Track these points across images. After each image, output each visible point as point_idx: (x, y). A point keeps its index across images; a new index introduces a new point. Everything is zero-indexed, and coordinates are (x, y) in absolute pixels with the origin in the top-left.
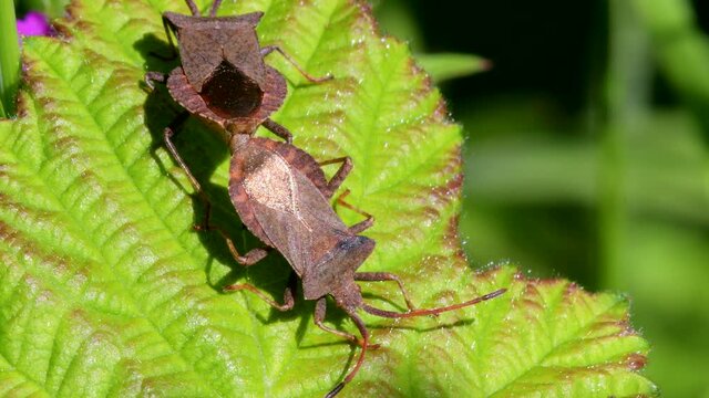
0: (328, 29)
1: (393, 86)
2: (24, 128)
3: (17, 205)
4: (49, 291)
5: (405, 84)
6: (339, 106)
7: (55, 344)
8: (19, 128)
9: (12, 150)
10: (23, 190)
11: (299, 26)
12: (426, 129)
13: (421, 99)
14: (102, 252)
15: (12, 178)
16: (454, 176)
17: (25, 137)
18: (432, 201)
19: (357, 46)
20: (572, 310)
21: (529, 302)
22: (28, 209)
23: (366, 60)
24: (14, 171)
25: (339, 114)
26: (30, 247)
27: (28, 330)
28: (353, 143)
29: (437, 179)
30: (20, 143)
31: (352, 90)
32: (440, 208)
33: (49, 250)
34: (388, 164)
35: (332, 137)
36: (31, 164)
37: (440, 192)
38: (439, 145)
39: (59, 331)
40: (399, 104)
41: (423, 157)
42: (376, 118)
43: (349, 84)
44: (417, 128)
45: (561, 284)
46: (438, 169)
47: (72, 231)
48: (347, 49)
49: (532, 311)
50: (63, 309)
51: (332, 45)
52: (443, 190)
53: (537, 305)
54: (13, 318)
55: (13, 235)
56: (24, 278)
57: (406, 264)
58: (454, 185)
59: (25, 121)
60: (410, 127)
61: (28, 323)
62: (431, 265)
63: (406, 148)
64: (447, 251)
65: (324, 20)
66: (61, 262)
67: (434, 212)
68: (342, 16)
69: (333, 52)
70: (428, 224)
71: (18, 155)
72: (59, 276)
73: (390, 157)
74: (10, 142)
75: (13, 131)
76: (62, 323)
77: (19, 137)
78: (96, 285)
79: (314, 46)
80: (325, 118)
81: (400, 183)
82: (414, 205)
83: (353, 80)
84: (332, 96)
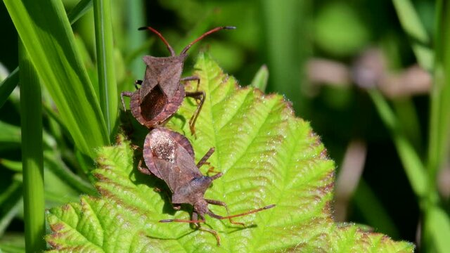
0: (271, 114)
1: (301, 141)
2: (120, 150)
3: (114, 183)
4: (129, 222)
5: (307, 141)
6: (273, 147)
7: (131, 247)
8: (117, 151)
9: (113, 160)
10: (117, 177)
11: (256, 111)
12: (316, 161)
13: (314, 147)
14: (155, 208)
15: (112, 171)
16: (330, 183)
17: (120, 154)
18: (318, 193)
19: (284, 121)
20: (385, 247)
21: (364, 241)
22: (119, 185)
23: (288, 127)
24: (114, 169)
25: (273, 151)
26: (119, 202)
27: (118, 241)
28: (281, 165)
29: (321, 184)
30: (117, 157)
31: (280, 141)
32: (322, 196)
33: (129, 204)
34: (297, 176)
35: (269, 161)
36: (122, 167)
37: (322, 189)
38: (323, 169)
39: (133, 241)
40: (303, 149)
41: (315, 174)
42: (292, 155)
43: (279, 138)
44: (312, 159)
45: (380, 236)
46: (322, 179)
47: (141, 197)
48: (279, 122)
49: (364, 245)
50: (135, 231)
51: (272, 121)
52: (324, 188)
53: (368, 243)
54: (111, 234)
55: (112, 196)
56: (117, 215)
57: (304, 220)
58: (328, 186)
59: (120, 147)
60: (308, 159)
61: (118, 237)
62: (316, 221)
63: (306, 169)
64: (325, 216)
65: (269, 110)
66: (135, 209)
67: (320, 198)
68: (277, 108)
69: (272, 124)
70: (315, 203)
71: (116, 162)
72: (134, 215)
73: (298, 172)
74: (113, 156)
75: (114, 151)
76: (134, 238)
77: (117, 154)
78: (151, 221)
79: (263, 121)
80: (266, 153)
81: (302, 185)
82: (308, 194)
83: (281, 136)
84: (271, 143)
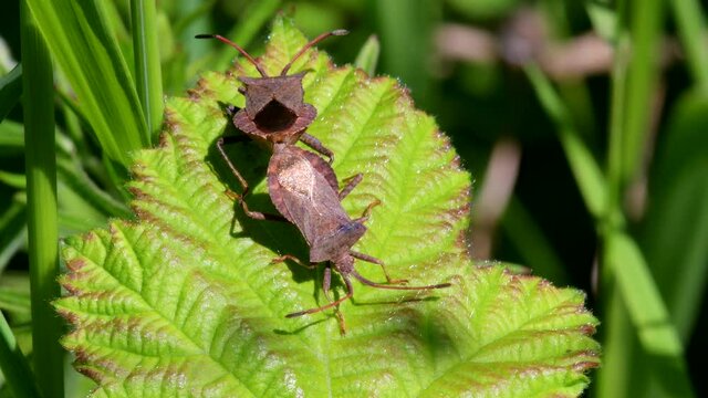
0: (379, 106)
1: (423, 144)
2: (165, 154)
3: (158, 202)
4: (178, 257)
5: (431, 144)
6: (385, 152)
7: (182, 293)
8: (161, 154)
9: (156, 169)
10: (163, 193)
11: (359, 101)
12: (445, 172)
13: (443, 154)
14: (216, 237)
15: (155, 185)
16: (465, 204)
17: (165, 160)
18: (448, 217)
19: (398, 115)
20: (544, 295)
21: (513, 287)
22: (165, 204)
23: (405, 125)
24: (157, 181)
25: (384, 158)
26: (165, 228)
27: (164, 284)
28: (394, 178)
29: (452, 205)
30: (161, 164)
31: (394, 143)
32: (453, 223)
33: (180, 231)
34: (418, 193)
35: (379, 172)
36: (169, 178)
37: (454, 213)
38: (454, 184)
39: (185, 285)
40: (427, 156)
41: (443, 191)
42: (410, 164)
43: (392, 139)
44: (439, 171)
45: (536, 280)
46: (452, 198)
47: (196, 222)
48: (391, 117)
49: (514, 292)
50: (187, 270)
51: (381, 115)
52: (456, 211)
53: (519, 290)
54: (153, 275)
55: (154, 220)
56: (162, 247)
57: (428, 257)
58: (463, 209)
59: (165, 149)
60: (433, 170)
61: (163, 278)
62: (446, 258)
63: (431, 183)
64: (458, 251)
65: (377, 100)
66: (188, 239)
67: (450, 225)
68: (389, 97)
69: (381, 119)
70: (444, 233)
71: (160, 172)
72: (186, 248)
73: (419, 189)
74: (155, 164)
75: (157, 156)
76: (186, 280)
77: (161, 160)
78: (212, 256)
79: (369, 116)
80: (374, 160)
81: (425, 207)
82: (437, 219)
83: (395, 137)
84: (380, 146)
